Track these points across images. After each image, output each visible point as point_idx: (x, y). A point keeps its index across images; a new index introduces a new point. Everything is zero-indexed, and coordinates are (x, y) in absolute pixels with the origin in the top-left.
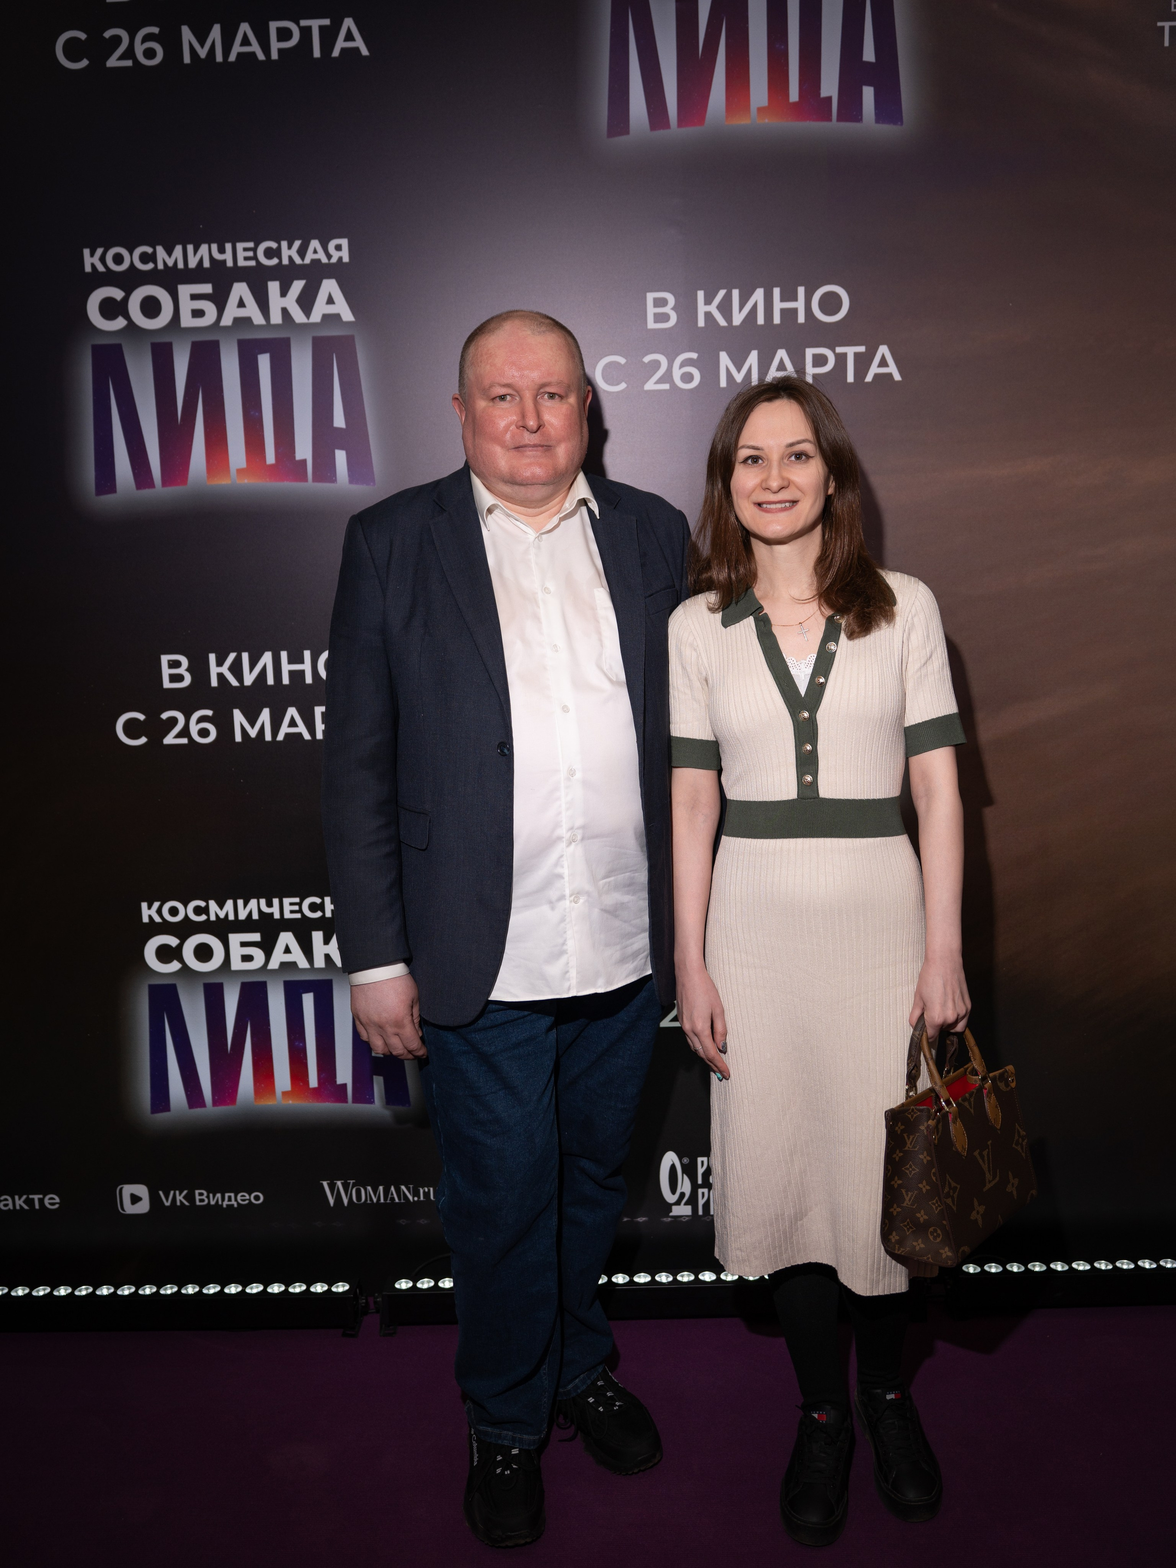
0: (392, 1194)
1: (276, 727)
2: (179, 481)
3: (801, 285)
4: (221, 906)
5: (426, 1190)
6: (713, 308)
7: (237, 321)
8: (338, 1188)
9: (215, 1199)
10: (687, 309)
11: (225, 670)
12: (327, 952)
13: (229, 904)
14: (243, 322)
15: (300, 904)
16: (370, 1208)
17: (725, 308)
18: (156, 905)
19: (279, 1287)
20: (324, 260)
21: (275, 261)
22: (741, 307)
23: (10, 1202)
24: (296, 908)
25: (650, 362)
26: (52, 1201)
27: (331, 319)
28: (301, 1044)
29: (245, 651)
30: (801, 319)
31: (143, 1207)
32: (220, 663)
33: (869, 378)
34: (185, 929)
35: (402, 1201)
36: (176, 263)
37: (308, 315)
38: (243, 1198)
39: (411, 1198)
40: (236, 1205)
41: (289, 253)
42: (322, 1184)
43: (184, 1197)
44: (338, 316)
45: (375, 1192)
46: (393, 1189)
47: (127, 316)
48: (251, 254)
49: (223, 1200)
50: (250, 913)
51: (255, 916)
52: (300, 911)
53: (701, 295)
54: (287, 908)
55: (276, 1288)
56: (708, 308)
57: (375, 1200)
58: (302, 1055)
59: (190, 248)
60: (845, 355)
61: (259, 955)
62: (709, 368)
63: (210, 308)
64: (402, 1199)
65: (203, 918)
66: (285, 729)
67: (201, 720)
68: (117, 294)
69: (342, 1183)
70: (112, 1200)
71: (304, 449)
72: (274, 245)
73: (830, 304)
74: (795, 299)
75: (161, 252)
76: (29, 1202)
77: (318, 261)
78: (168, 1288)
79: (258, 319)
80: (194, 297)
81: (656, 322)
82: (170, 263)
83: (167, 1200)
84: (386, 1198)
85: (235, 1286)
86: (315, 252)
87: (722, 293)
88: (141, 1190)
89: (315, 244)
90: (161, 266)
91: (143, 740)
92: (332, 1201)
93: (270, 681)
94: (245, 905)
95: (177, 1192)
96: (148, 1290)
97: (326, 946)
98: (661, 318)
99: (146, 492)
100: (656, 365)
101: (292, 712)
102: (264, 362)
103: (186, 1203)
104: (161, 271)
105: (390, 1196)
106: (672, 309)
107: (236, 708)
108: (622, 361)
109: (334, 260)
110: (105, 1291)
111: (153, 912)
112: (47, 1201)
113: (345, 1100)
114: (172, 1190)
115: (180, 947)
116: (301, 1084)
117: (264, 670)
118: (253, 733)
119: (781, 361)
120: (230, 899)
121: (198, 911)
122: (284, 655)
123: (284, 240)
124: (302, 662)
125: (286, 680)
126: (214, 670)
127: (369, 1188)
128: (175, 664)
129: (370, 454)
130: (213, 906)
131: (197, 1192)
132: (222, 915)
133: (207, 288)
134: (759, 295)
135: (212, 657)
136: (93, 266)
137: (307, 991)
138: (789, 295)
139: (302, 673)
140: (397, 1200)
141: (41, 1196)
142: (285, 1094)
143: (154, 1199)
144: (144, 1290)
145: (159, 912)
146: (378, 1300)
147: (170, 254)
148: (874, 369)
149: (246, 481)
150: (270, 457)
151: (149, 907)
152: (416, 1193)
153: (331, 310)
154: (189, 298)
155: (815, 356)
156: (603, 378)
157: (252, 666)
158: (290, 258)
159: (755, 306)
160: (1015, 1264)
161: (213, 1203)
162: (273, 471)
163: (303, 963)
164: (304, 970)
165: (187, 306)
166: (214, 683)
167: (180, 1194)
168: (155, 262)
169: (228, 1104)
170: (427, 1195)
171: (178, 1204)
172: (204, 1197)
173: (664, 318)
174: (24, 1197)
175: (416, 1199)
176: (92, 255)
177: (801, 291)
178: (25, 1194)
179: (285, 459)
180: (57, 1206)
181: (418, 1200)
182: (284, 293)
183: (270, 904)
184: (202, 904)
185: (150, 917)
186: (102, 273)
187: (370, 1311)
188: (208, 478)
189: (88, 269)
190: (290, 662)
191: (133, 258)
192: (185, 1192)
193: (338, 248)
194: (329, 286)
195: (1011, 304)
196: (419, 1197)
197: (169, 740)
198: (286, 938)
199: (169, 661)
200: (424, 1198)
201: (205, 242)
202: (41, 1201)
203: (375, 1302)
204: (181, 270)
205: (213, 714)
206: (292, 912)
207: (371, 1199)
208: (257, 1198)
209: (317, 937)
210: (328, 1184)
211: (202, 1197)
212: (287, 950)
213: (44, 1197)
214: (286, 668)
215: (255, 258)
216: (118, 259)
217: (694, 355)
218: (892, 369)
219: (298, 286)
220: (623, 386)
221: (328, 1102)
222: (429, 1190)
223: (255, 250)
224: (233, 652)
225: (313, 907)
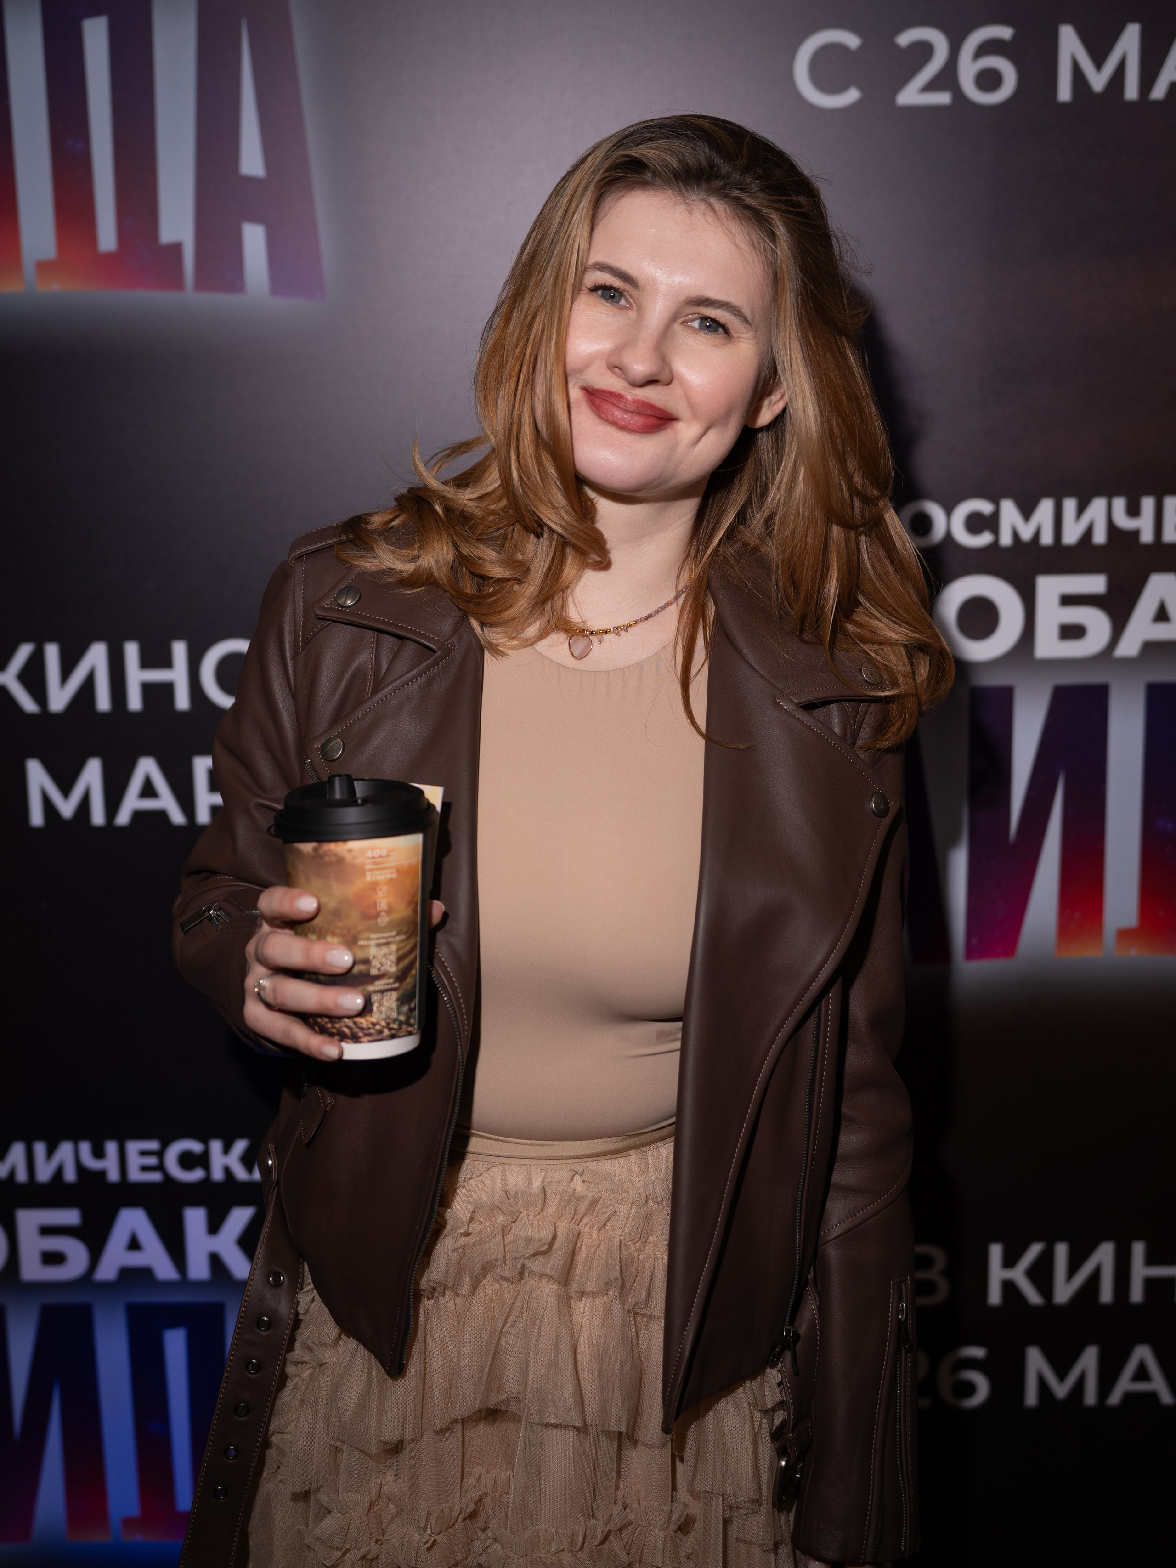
1: (114, 796)
11: (10, 679)
12: (213, 1250)
13: (18, 1151)
15: (160, 1154)
24: (152, 1161)
25: (911, 45)
28: (160, 1428)
29: (51, 640)
50: (59, 1172)
51: (70, 1175)
52: (161, 1167)
54: (134, 1162)
58: (161, 1449)
61: (76, 1252)
62: (1037, 61)
66: (132, 802)
71: (177, 221)
93: (103, 702)
94: (51, 1151)
97: (212, 1238)
100: (925, 51)
101: (147, 766)
102: (96, 37)
107: (33, 755)
108: (852, 41)
116: (160, 1504)
117: (90, 681)
118: (67, 808)
120: (18, 1139)
122: (132, 651)
124: (166, 663)
125: (135, 702)
129: (316, 235)
137: (174, 1325)
139: (168, 688)
142: (128, 1523)
149: (55, 287)
150: (107, 238)
156: (811, 79)
157: (66, 674)
162: (114, 267)
163: (165, 1270)
164: (168, 1285)
169: (13, 1539)
179: (137, 243)
183: (99, 1153)
190: (146, 663)
198: (132, 1221)
206: (145, 1169)
209: (195, 1218)
212: (134, 1244)
214: (136, 676)
217: (1005, 33)
220: (853, 95)
224: (27, 640)
225: (187, 1161)
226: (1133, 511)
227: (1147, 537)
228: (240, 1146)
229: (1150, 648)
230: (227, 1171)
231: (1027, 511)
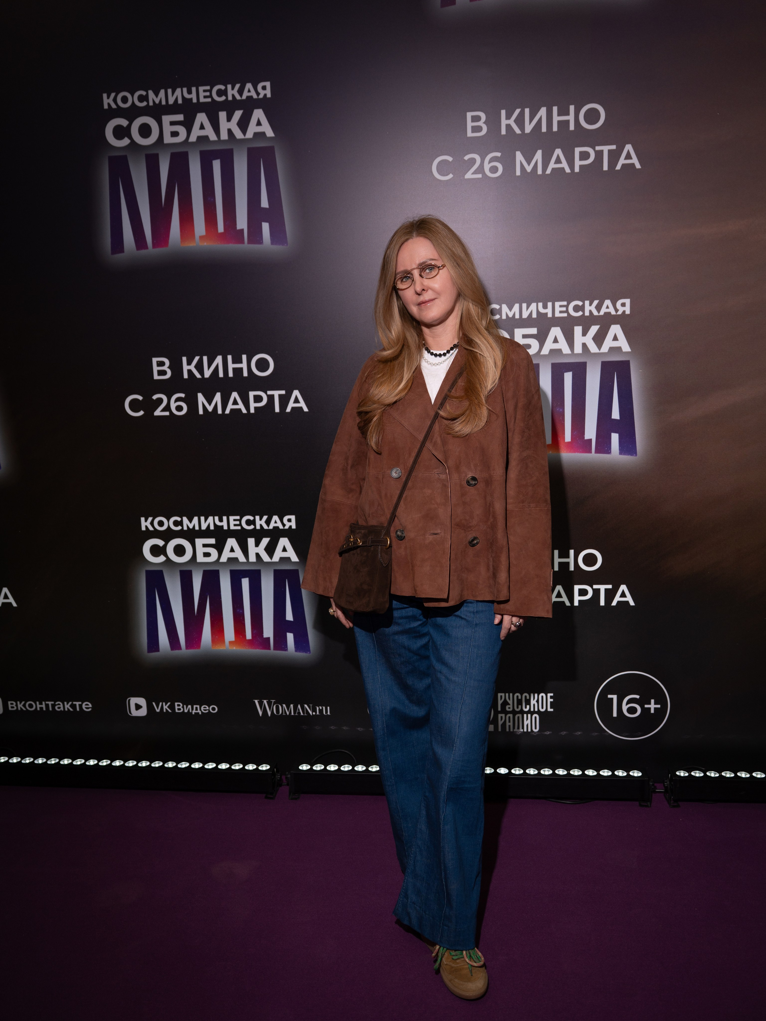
0: (299, 710)
1: (224, 405)
2: (163, 244)
3: (572, 104)
4: (191, 521)
5: (321, 708)
6: (511, 122)
7: (199, 138)
8: (265, 705)
9: (188, 709)
10: (493, 122)
11: (192, 367)
12: (257, 552)
13: (196, 519)
14: (203, 139)
15: (240, 520)
16: (284, 718)
17: (520, 121)
18: (150, 519)
19: (226, 765)
20: (255, 96)
21: (223, 98)
22: (531, 121)
23: (62, 706)
24: (238, 523)
25: (469, 159)
26: (87, 706)
27: (260, 136)
28: (241, 611)
29: (205, 355)
30: (572, 127)
31: (143, 712)
32: (189, 363)
33: (618, 167)
34: (168, 535)
35: (305, 715)
36: (161, 101)
37: (244, 132)
38: (205, 709)
39: (311, 713)
40: (200, 713)
41: (232, 92)
42: (254, 701)
43: (168, 707)
44: (263, 134)
45: (288, 708)
46: (299, 706)
47: (130, 137)
48: (208, 94)
49: (192, 709)
50: (209, 526)
51: (212, 528)
52: (240, 525)
53: (503, 112)
54: (232, 523)
55: (224, 766)
56: (508, 122)
57: (288, 713)
58: (241, 618)
59: (170, 91)
60: (602, 151)
61: (214, 552)
62: (509, 163)
63: (182, 130)
64: (305, 713)
65: (179, 528)
66: (230, 406)
67: (178, 400)
68: (124, 122)
69: (267, 702)
70: (123, 707)
71: (242, 223)
72: (223, 87)
73: (592, 116)
74: (568, 114)
75: (151, 94)
76: (73, 706)
77: (251, 97)
78: (157, 763)
79: (213, 137)
80: (172, 123)
81: (473, 132)
82: (157, 101)
83: (158, 708)
84: (295, 712)
85: (198, 764)
86: (249, 91)
87: (518, 111)
88: (142, 701)
89: (249, 86)
90: (151, 104)
91: (141, 413)
92: (260, 713)
93: (221, 375)
94: (206, 520)
95: (164, 704)
96: (144, 764)
97: (257, 548)
98: (477, 129)
99: (143, 252)
100: (473, 161)
101: (235, 395)
102: (217, 165)
103: (170, 711)
104: (151, 106)
105: (297, 711)
106: (484, 123)
107: (199, 392)
108: (450, 159)
109: (261, 96)
110: (117, 763)
111: (148, 523)
112: (84, 706)
113: (269, 648)
114: (161, 702)
115: (165, 546)
116: (241, 637)
117: (217, 368)
118: (210, 408)
119: (558, 156)
120: (196, 516)
121: (176, 523)
122: (230, 358)
123: (229, 84)
124: (241, 362)
125: (231, 374)
126: (186, 368)
127: (284, 705)
128: (161, 364)
129: (284, 225)
130: (185, 520)
131: (176, 704)
132: (191, 526)
133: (180, 117)
134: (543, 112)
135: (184, 359)
136: (109, 104)
137: (245, 577)
138: (564, 111)
139: (241, 369)
140: (302, 714)
141: (80, 703)
142: (231, 642)
143: (150, 707)
144: (142, 764)
145: (152, 523)
146: (288, 776)
147: (157, 95)
148: (622, 161)
149: (205, 244)
150: (221, 228)
151: (146, 521)
152: (314, 710)
153: (259, 129)
154: (169, 124)
155: (581, 153)
156: (438, 171)
157: (209, 366)
158: (233, 96)
159: (540, 119)
160: (713, 772)
161: (186, 711)
162: (223, 237)
163: (242, 559)
164: (243, 563)
165: (168, 129)
166: (186, 376)
167: (166, 705)
168: (148, 102)
169: (195, 648)
170: (321, 711)
171: (165, 711)
172: (180, 707)
173: (478, 129)
174: (70, 703)
175: (314, 713)
176: (108, 98)
177: (572, 108)
178: (71, 701)
179: (230, 229)
180: (90, 709)
181: (315, 714)
182: (229, 119)
183: (221, 520)
184: (179, 519)
185: (146, 527)
186: (115, 109)
187: (283, 784)
188: (181, 242)
189: (106, 107)
190: (234, 362)
191: (134, 99)
192: (169, 704)
193: (264, 88)
194: (258, 114)
195: (718, 114)
196: (316, 712)
197: (158, 413)
198: (231, 542)
199: (157, 362)
200: (319, 713)
201: (179, 87)
202: (81, 706)
203: (286, 778)
204: (164, 105)
205: (185, 396)
206: (235, 525)
207: (285, 713)
208: (214, 709)
209: (251, 542)
210: (258, 701)
211: (179, 707)
212: (232, 550)
213: (82, 703)
214: (231, 366)
215: (210, 96)
216: (125, 100)
217: (499, 154)
218: (635, 161)
219: (238, 114)
220: (451, 176)
221: (258, 649)
222: (322, 708)
223: (210, 91)
224: (198, 356)
225: (249, 523)
226: (545, 307)
227: (550, 315)
228: (265, 518)
229: (552, 351)
230: (261, 525)
231: (511, 309)
